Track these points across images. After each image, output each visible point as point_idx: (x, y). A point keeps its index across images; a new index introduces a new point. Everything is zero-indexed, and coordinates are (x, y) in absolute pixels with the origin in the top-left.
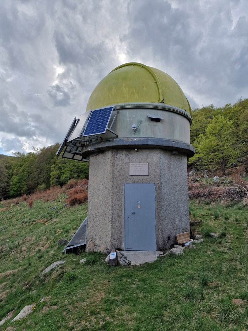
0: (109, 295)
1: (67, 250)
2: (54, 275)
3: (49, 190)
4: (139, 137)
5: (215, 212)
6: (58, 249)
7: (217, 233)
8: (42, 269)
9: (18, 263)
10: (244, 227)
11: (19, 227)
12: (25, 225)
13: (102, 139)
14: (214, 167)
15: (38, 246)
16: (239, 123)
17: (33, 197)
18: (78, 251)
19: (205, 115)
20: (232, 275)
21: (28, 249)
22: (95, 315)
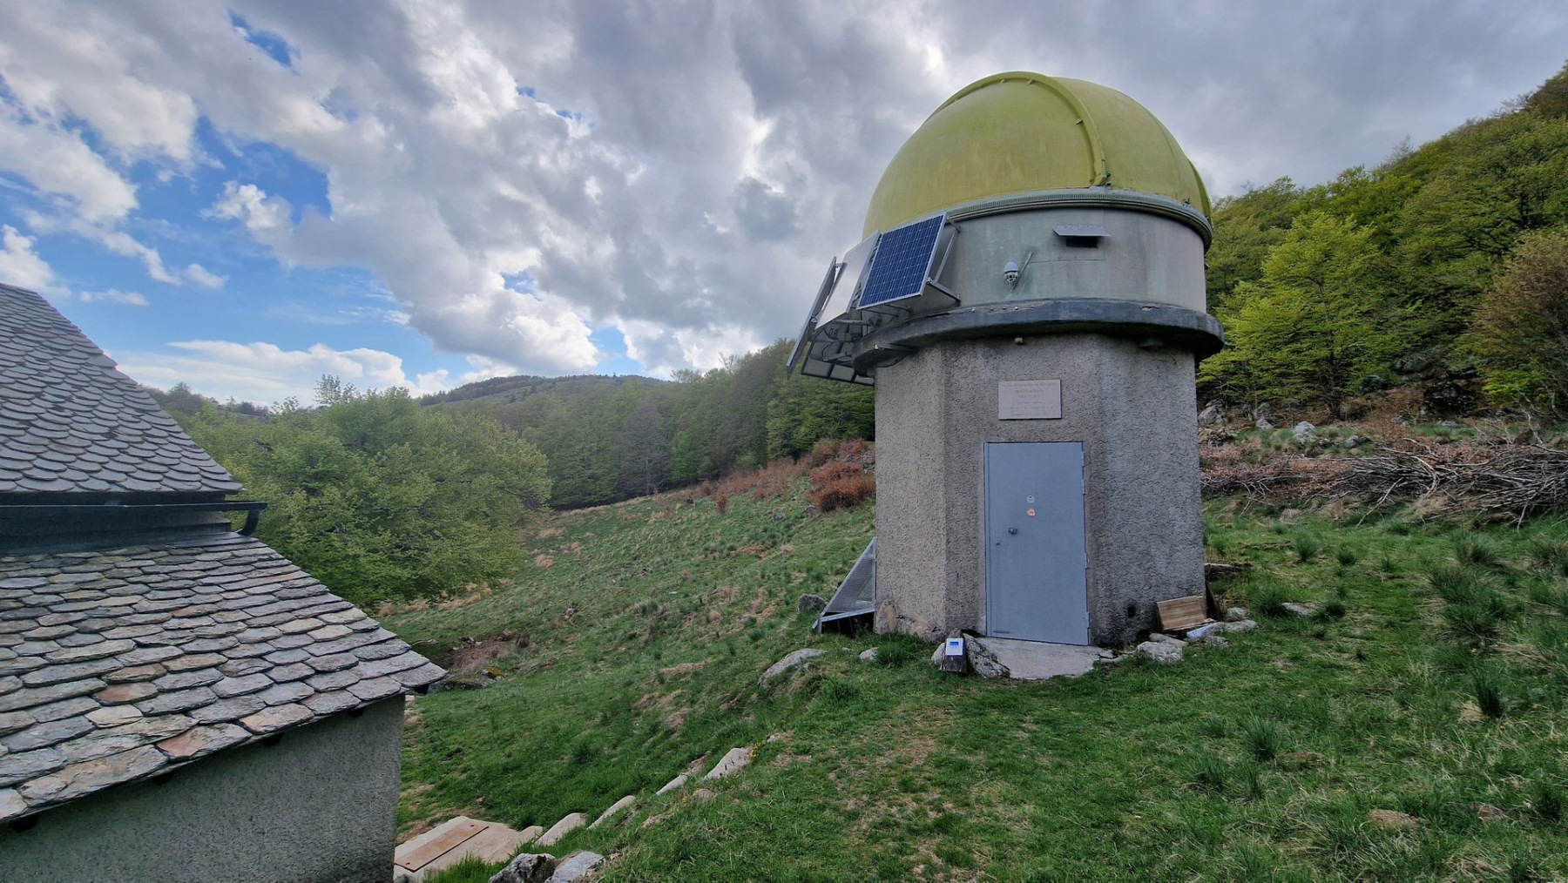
0: (949, 748)
1: (823, 623)
2: (796, 682)
3: (765, 468)
4: (1029, 301)
5: (1298, 540)
6: (800, 619)
7: (1307, 605)
8: (763, 664)
9: (703, 647)
10: (1418, 590)
11: (697, 562)
12: (711, 556)
13: (912, 314)
14: (1291, 391)
15: (747, 609)
16: (1398, 231)
17: (726, 486)
18: (855, 627)
19: (1257, 216)
20: (1369, 736)
21: (723, 615)
22: (913, 792)
